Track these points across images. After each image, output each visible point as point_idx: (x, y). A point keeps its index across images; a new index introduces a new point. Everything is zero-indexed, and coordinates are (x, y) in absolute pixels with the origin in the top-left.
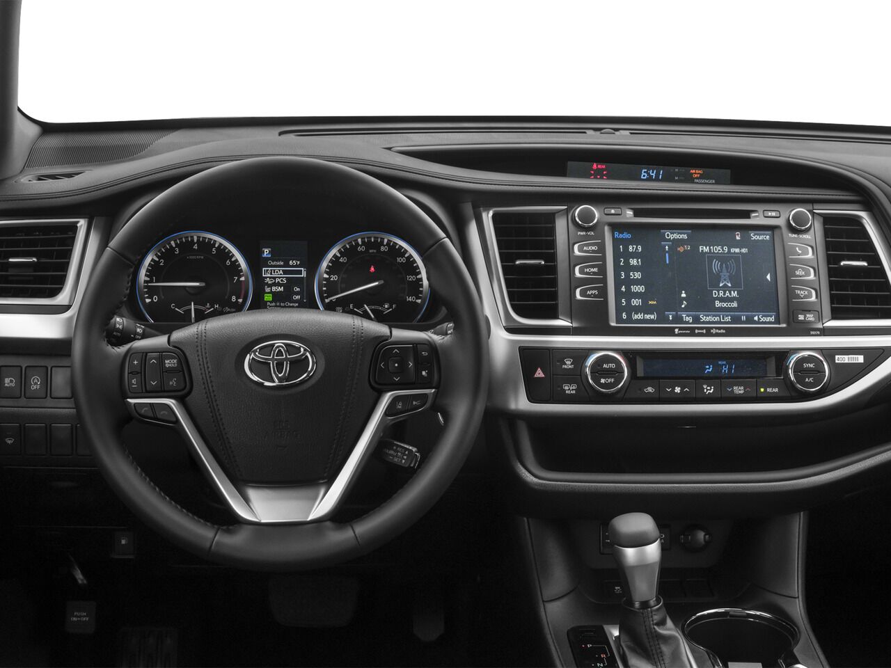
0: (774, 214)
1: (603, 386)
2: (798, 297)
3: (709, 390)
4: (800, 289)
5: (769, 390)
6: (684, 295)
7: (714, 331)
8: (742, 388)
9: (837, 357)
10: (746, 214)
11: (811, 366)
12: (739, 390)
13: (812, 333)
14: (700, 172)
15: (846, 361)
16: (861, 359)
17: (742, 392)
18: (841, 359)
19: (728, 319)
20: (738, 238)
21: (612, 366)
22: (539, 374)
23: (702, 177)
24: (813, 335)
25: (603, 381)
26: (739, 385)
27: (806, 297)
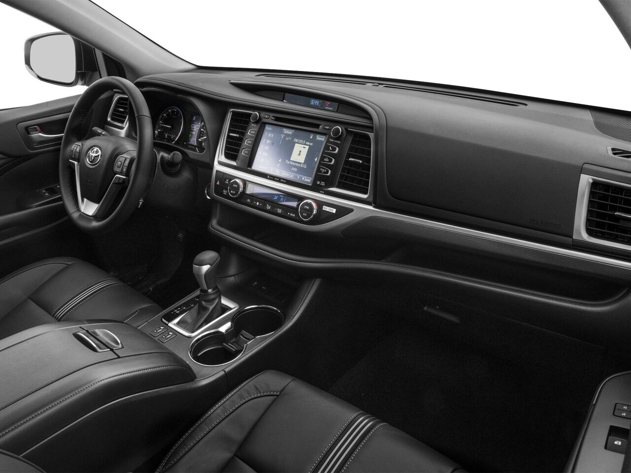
0: (328, 128)
1: (231, 194)
2: (321, 172)
3: (269, 207)
4: (323, 168)
5: (291, 214)
6: (280, 161)
7: (281, 180)
8: (281, 210)
9: (324, 206)
10: (317, 126)
11: (308, 208)
12: (279, 211)
13: (321, 192)
14: (329, 103)
15: (328, 210)
16: (334, 211)
17: (280, 212)
18: (326, 208)
19: (292, 176)
20: (311, 137)
21: (236, 186)
22: (218, 183)
23: (329, 106)
24: (321, 193)
25: (232, 192)
26: (280, 209)
27: (324, 173)
